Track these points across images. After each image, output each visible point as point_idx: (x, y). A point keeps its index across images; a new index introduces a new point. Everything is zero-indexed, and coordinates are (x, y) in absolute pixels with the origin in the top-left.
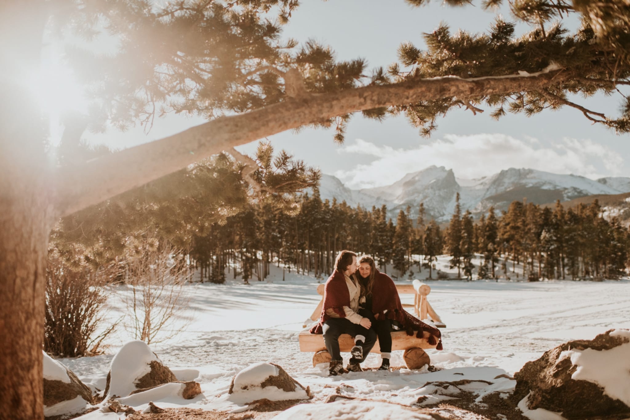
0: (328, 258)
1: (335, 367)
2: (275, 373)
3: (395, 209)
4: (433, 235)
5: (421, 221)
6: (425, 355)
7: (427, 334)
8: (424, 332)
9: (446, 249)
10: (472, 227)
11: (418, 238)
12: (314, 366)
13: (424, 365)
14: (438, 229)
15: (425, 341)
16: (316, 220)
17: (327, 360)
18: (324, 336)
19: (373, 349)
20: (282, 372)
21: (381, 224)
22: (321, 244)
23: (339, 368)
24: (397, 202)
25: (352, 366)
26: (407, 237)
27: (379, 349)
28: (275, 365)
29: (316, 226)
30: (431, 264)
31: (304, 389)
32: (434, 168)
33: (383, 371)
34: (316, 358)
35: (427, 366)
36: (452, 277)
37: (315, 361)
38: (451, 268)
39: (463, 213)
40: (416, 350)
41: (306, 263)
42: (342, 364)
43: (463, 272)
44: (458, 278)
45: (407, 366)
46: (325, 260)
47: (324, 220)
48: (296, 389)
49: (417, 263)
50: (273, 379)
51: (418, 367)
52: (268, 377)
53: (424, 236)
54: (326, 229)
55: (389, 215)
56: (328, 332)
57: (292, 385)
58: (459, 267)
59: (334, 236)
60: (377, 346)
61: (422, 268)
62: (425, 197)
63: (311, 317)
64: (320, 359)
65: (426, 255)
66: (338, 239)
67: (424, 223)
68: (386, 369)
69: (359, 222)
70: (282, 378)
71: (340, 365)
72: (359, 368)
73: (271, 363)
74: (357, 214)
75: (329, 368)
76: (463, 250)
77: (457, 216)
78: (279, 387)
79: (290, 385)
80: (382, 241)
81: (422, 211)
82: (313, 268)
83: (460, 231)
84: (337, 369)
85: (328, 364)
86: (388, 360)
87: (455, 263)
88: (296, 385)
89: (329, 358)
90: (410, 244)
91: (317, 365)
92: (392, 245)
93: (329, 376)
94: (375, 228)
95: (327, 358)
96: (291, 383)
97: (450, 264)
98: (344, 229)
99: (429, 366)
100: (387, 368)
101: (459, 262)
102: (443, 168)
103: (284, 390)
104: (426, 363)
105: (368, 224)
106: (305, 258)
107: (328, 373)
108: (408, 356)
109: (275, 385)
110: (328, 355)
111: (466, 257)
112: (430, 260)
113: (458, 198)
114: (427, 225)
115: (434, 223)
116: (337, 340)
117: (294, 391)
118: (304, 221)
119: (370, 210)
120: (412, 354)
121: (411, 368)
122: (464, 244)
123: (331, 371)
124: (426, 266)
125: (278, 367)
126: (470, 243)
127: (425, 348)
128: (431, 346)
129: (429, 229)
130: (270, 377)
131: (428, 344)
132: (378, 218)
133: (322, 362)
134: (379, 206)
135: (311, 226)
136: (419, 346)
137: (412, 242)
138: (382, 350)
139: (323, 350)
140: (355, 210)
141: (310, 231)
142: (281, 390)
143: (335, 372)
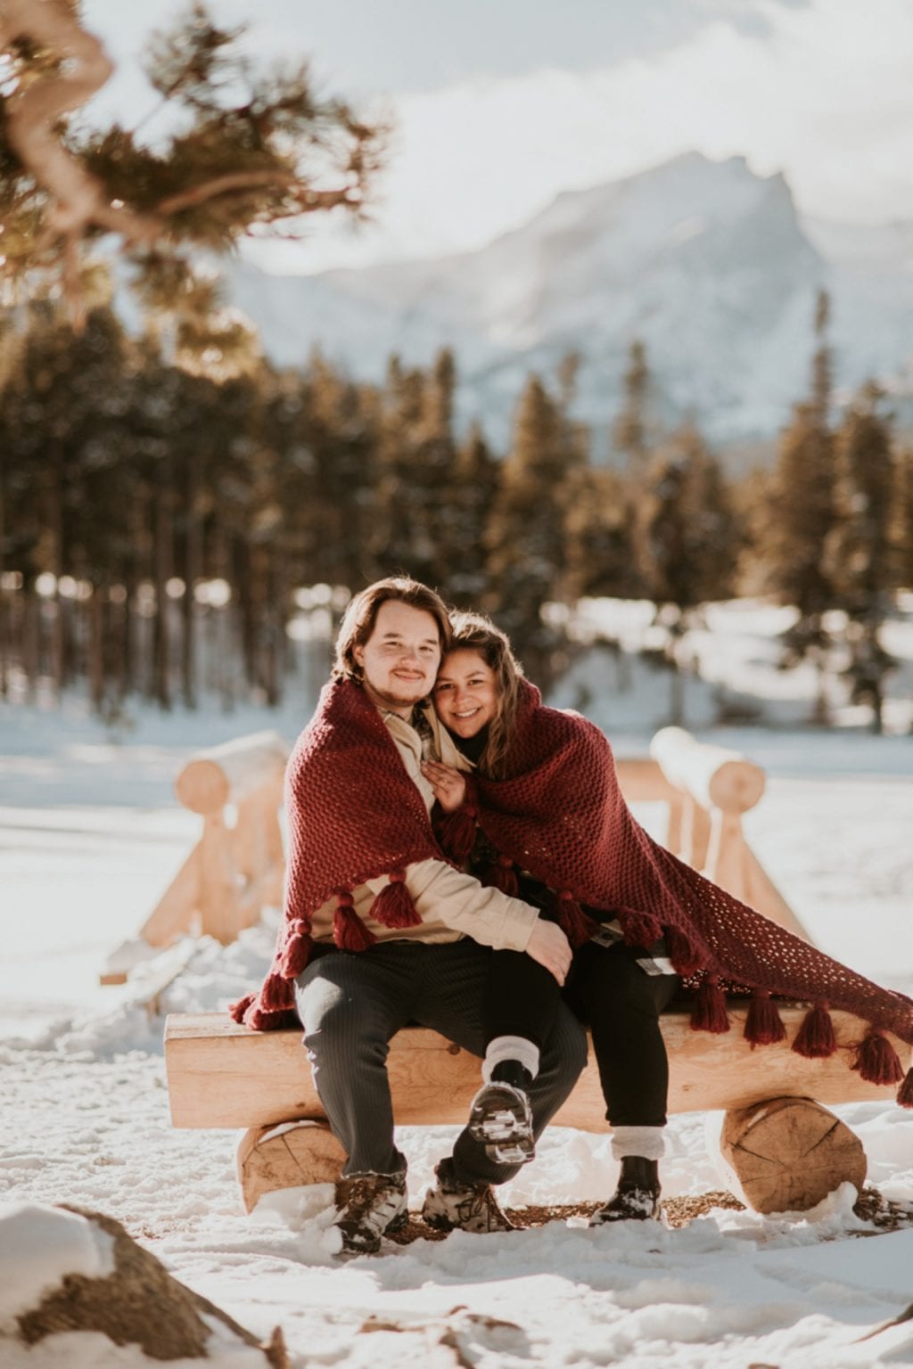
0: (158, 623)
1: (368, 1206)
2: (95, 1262)
3: (497, 367)
4: (692, 505)
5: (632, 436)
6: (838, 1138)
7: (849, 1026)
8: (837, 1016)
9: (755, 571)
10: (890, 466)
11: (613, 516)
12: (251, 1203)
13: (834, 1187)
14: (713, 472)
15: (840, 1062)
16: (93, 424)
17: (321, 1169)
18: (309, 1042)
19: (568, 1107)
20: (129, 1254)
21: (429, 445)
22: (118, 545)
23: (390, 1213)
24: (506, 336)
25: (453, 1201)
26: (559, 515)
27: (603, 1107)
28: (90, 1216)
29: (97, 455)
30: (682, 651)
31: (251, 1340)
32: (692, 162)
33: (632, 1223)
34: (257, 1160)
35: (849, 1193)
36: (787, 715)
37: (255, 1178)
38: (783, 667)
39: (844, 396)
40: (791, 1111)
41: (43, 644)
42: (402, 1190)
43: (838, 692)
44: (819, 719)
45: (741, 1196)
46: (143, 634)
47: (135, 424)
48: (212, 1344)
49: (608, 646)
50: (86, 1296)
51: (803, 1201)
52: (55, 1282)
53: (648, 510)
54: (148, 469)
55: (465, 401)
56: (333, 1020)
57: (191, 1323)
58: (820, 667)
59: (184, 506)
60: (588, 1090)
61: (639, 673)
62: (648, 311)
63: (143, 932)
64: (281, 1165)
65: (659, 600)
66: (210, 523)
67: (649, 441)
68: (641, 1215)
69: (317, 434)
70: (135, 1285)
71: (395, 1199)
72: (493, 1209)
73: (66, 1207)
74: (308, 395)
75: (332, 1214)
76: (842, 582)
77: (811, 412)
78: (120, 1334)
79: (180, 1325)
80: (435, 533)
81: (638, 380)
82: (84, 669)
83: (825, 483)
84: (377, 1219)
85: (329, 1191)
86: (651, 1166)
87: (803, 642)
88: (209, 1320)
89: (330, 1161)
90: (575, 551)
91: (265, 1199)
92: (482, 554)
93: (340, 1258)
94: (403, 469)
95: (317, 1159)
96: (183, 1313)
97: (777, 652)
98: (242, 470)
99: (862, 1193)
100: (648, 1207)
101: (819, 639)
102: (739, 164)
103: (149, 1352)
104: (845, 1177)
105: (362, 446)
106: (40, 621)
107: (335, 1240)
108: (750, 1143)
109: (97, 1327)
110: (330, 1144)
111: (856, 613)
112: (677, 631)
113: (822, 316)
114: (664, 455)
115: (695, 446)
116: (380, 1064)
117: (202, 1353)
118: (29, 428)
119: (370, 371)
120: (768, 1132)
121: (767, 1206)
122: (848, 548)
123: (350, 1227)
124: (657, 660)
125: (107, 1224)
126: (880, 546)
127: (837, 1100)
128: (870, 1085)
129: (674, 476)
130: (67, 1281)
131: (857, 1075)
132: (414, 414)
133: (291, 1182)
134: (422, 357)
135: (71, 449)
136: (806, 1091)
137: (588, 538)
138: (618, 1115)
139: (296, 1119)
140: (294, 373)
141: (64, 484)
142: (133, 1352)
143: (368, 1233)
